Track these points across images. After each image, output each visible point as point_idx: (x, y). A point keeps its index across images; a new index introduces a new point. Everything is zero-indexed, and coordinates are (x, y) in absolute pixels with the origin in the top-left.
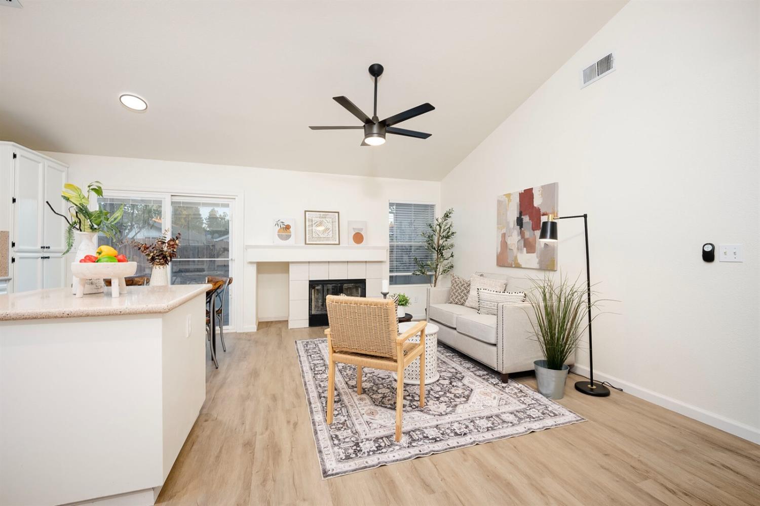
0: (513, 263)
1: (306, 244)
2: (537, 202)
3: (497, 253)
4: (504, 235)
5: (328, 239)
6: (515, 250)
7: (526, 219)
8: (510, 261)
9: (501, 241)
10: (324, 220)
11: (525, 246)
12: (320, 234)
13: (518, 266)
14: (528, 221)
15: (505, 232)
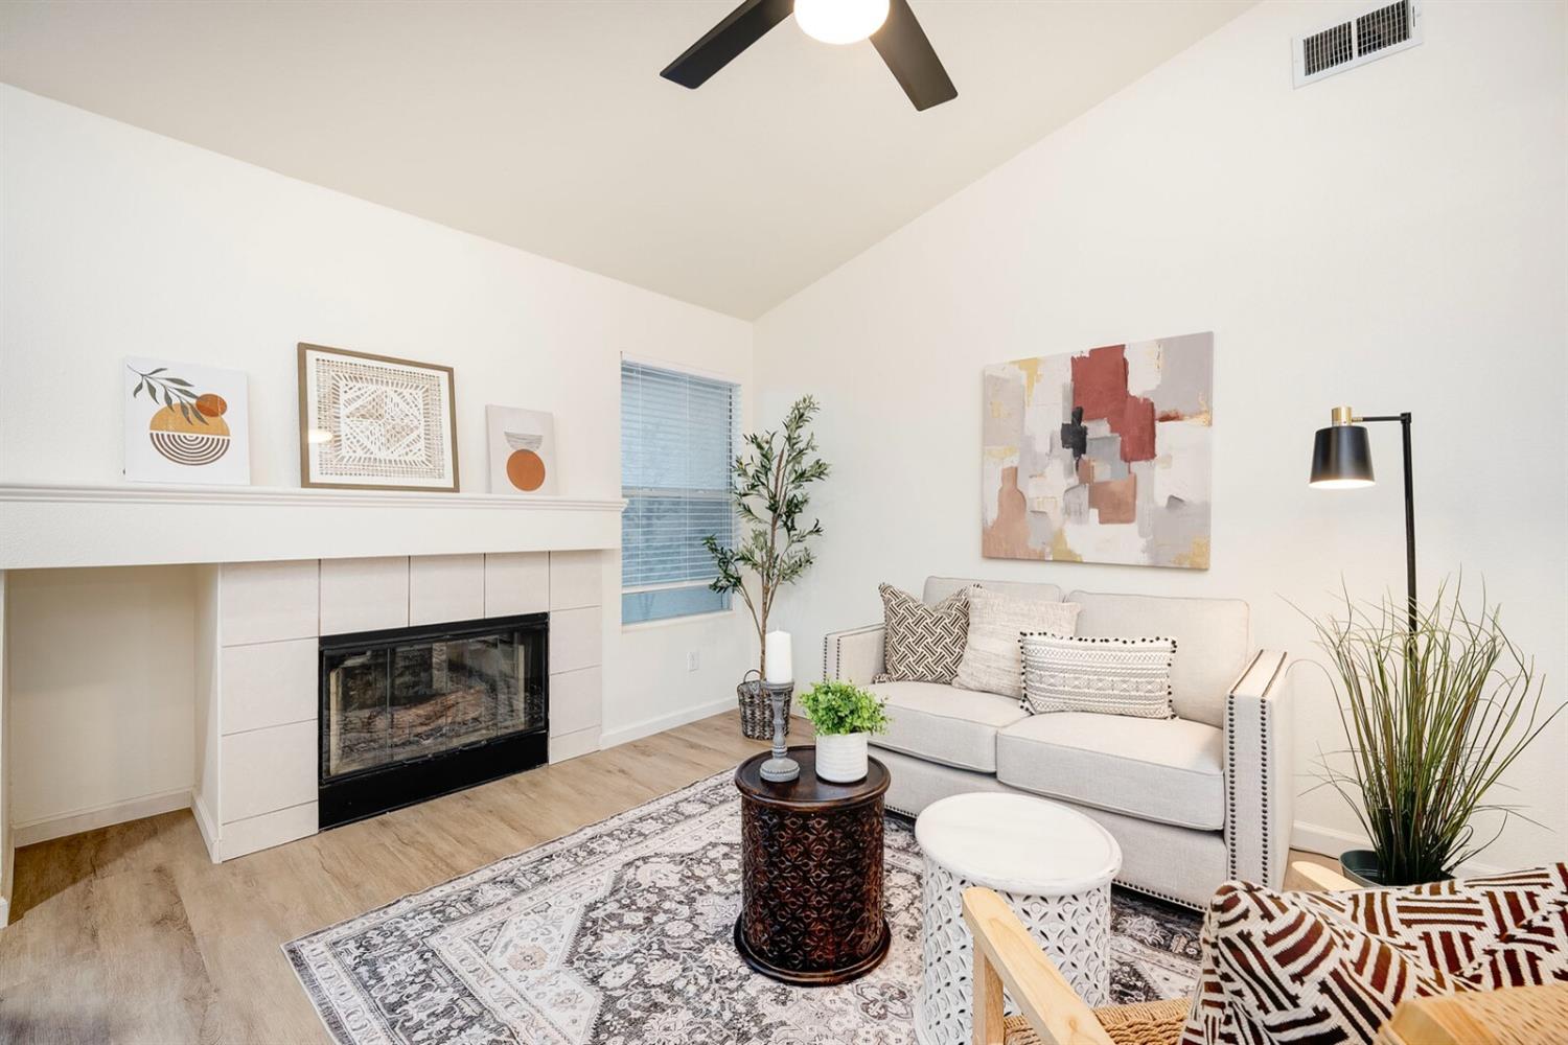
0: (1048, 550)
1: (305, 481)
2: (1140, 384)
3: (984, 521)
4: (1012, 475)
5: (410, 467)
6: (1056, 516)
7: (1097, 429)
8: (1034, 544)
9: (1001, 491)
10: (391, 394)
11: (1093, 503)
12: (373, 448)
13: (1071, 560)
14: (1109, 435)
15: (1015, 464)
